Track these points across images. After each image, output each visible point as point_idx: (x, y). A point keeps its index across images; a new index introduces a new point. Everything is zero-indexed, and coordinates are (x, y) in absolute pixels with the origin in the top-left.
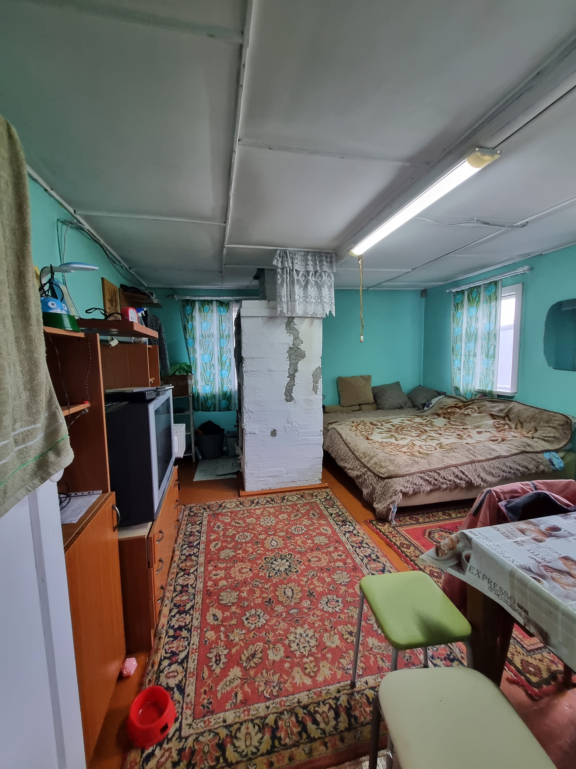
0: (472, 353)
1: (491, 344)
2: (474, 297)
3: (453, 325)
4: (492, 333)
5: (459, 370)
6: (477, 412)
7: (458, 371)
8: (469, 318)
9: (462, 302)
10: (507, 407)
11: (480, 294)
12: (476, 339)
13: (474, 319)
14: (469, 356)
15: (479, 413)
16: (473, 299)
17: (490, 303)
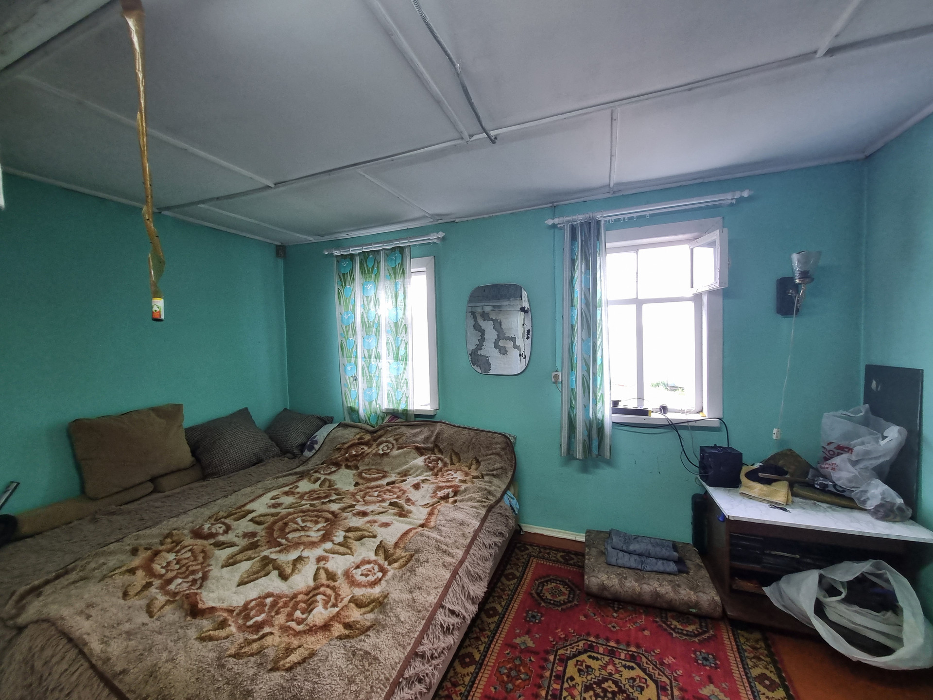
0: (373, 354)
1: (402, 341)
2: (370, 266)
3: (339, 309)
4: (401, 324)
5: (355, 379)
6: (396, 447)
7: (353, 383)
8: (365, 299)
9: (352, 272)
10: (433, 432)
11: (379, 263)
12: (378, 332)
13: (372, 302)
14: (370, 358)
15: (399, 448)
16: (368, 270)
17: (395, 278)
